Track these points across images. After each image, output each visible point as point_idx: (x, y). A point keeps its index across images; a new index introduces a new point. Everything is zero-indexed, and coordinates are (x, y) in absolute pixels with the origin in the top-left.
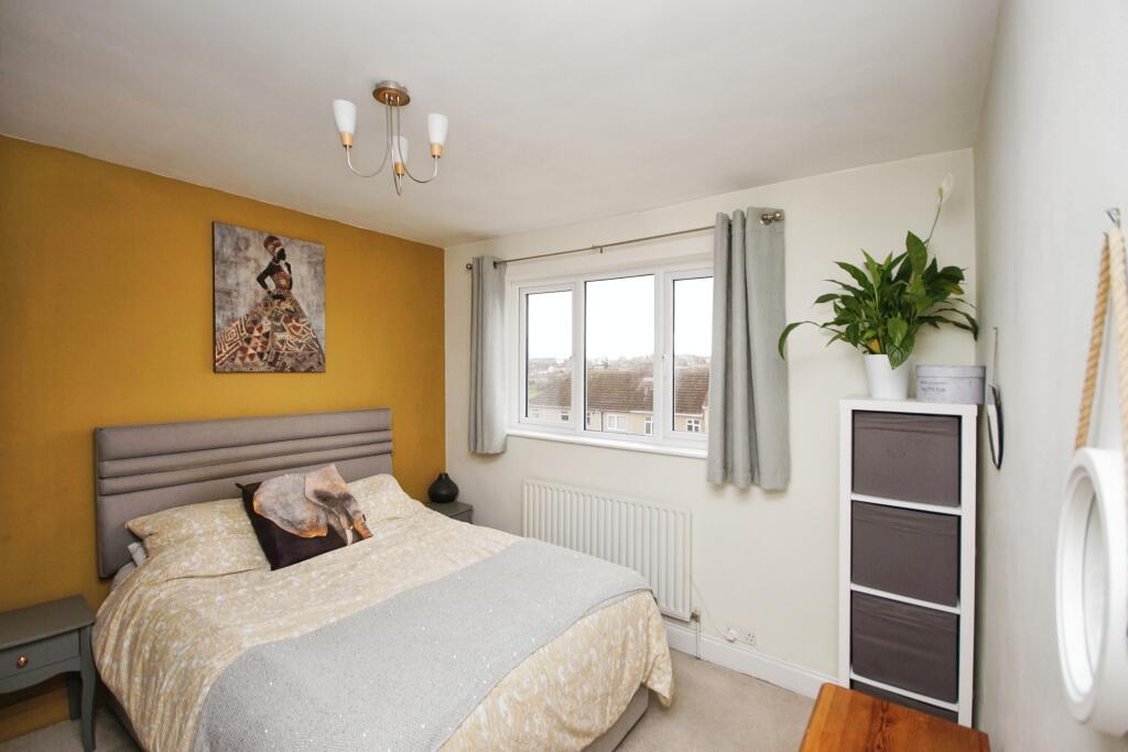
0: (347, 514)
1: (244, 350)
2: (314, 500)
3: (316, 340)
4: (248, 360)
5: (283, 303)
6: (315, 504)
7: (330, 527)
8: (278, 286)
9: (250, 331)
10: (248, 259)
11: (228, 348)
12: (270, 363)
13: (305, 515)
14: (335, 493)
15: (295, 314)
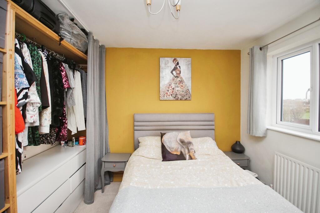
0: (188, 149)
1: (167, 93)
2: (179, 142)
3: (188, 90)
4: (168, 96)
5: (178, 78)
6: (179, 143)
7: (181, 152)
8: (177, 74)
9: (169, 88)
10: (168, 67)
11: (163, 93)
12: (174, 97)
13: (174, 146)
14: (186, 141)
15: (181, 82)
